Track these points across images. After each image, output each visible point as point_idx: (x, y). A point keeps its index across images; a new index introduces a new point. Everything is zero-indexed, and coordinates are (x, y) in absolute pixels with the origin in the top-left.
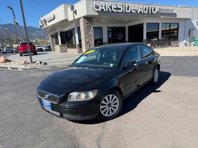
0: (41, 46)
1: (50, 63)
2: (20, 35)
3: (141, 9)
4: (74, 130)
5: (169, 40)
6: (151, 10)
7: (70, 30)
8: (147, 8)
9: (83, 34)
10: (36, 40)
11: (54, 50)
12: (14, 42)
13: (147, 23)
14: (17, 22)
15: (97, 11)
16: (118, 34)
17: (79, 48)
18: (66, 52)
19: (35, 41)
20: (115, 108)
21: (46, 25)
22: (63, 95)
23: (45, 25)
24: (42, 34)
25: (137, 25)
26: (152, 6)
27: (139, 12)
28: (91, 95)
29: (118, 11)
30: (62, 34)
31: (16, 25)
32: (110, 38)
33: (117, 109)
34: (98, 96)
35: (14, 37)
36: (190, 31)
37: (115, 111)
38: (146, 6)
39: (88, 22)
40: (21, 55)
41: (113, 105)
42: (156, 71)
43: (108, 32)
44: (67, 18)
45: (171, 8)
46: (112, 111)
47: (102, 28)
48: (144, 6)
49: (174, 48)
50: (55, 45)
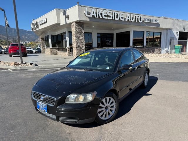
0: (30, 49)
1: (40, 64)
2: (10, 36)
3: (128, 18)
4: (70, 134)
5: (153, 47)
6: (138, 19)
7: (61, 34)
8: (134, 17)
9: (75, 38)
10: (26, 43)
11: (44, 52)
12: (4, 43)
13: (133, 31)
14: (8, 24)
15: (88, 17)
16: (106, 40)
17: (69, 51)
18: (56, 54)
19: (24, 43)
20: (111, 110)
21: (38, 28)
22: (60, 98)
23: (36, 28)
24: (32, 36)
25: (124, 32)
26: (138, 16)
27: (127, 20)
28: (90, 97)
29: (109, 18)
30: (53, 37)
31: (7, 26)
32: (100, 43)
33: (113, 112)
34: (96, 98)
35: (4, 38)
36: (171, 40)
37: (112, 114)
38: (133, 16)
39: (80, 27)
40: (11, 56)
41: (109, 108)
42: (146, 74)
43: (98, 37)
44: (59, 23)
45: (155, 18)
46: (109, 114)
47: (92, 33)
48: (131, 15)
49: (157, 54)
50: (45, 48)
